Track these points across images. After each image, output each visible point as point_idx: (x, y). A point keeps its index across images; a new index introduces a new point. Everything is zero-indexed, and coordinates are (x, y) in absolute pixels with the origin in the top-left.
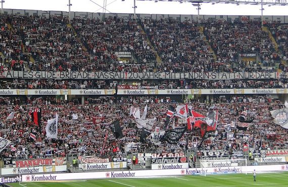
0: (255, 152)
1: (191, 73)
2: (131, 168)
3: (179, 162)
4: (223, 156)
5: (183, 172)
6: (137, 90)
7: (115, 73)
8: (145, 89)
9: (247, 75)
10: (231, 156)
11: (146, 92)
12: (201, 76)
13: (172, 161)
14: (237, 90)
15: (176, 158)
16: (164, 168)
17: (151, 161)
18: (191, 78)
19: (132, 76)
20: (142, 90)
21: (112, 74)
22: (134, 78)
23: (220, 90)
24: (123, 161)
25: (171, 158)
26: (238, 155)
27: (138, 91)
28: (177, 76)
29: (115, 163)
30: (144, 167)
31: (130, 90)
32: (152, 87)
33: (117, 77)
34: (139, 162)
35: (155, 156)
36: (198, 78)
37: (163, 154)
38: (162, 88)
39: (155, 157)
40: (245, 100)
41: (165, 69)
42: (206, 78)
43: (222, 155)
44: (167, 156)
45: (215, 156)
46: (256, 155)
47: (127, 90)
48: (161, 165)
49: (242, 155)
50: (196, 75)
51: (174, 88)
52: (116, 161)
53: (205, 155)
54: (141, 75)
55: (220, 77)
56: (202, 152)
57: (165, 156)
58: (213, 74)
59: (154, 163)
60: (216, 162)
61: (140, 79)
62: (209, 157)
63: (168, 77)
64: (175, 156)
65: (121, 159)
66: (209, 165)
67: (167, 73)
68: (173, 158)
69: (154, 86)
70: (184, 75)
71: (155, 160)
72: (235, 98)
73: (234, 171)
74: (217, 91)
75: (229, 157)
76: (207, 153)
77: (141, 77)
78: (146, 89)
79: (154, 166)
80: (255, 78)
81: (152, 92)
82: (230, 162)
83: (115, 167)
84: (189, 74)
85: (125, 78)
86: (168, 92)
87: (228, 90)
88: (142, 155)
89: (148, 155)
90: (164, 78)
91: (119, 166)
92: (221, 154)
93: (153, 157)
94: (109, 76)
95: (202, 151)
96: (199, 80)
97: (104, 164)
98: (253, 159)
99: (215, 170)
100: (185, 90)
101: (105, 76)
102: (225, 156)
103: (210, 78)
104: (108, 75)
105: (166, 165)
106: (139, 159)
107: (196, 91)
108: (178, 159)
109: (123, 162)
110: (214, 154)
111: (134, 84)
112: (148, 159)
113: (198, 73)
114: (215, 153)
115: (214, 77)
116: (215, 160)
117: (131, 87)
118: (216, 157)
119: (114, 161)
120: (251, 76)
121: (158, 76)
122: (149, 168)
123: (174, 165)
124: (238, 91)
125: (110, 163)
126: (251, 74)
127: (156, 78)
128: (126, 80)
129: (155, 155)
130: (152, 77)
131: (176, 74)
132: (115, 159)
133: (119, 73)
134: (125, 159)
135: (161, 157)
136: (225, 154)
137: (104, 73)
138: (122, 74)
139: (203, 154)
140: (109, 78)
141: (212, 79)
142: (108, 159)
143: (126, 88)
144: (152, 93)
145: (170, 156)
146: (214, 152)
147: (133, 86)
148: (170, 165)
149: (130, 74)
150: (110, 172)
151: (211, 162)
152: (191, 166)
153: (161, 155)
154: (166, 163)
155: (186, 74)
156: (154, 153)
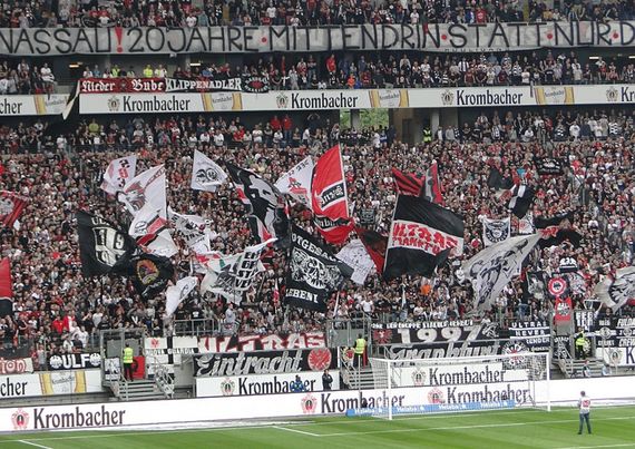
0: (596, 327)
1: (369, 26)
2: (118, 393)
3: (304, 367)
4: (473, 345)
5: (309, 405)
6: (161, 97)
7: (74, 31)
8: (189, 91)
9: (587, 32)
10: (502, 344)
11: (195, 104)
12: (411, 40)
13: (277, 366)
14: (548, 89)
15: (292, 354)
16: (244, 390)
17: (195, 365)
18: (369, 46)
19: (142, 43)
20: (179, 97)
21: (66, 37)
22: (147, 51)
23: (482, 91)
24: (89, 365)
25: (272, 355)
26: (533, 340)
27: (166, 100)
28: (318, 39)
29: (56, 375)
30: (169, 389)
31: (134, 97)
32: (220, 84)
33: (83, 48)
34: (150, 371)
35: (209, 347)
36: (398, 47)
37: (241, 339)
38: (259, 88)
39: (213, 349)
40: (575, 130)
41: (272, 15)
42: (430, 46)
43: (472, 338)
44: (258, 345)
45: (441, 343)
46: (599, 338)
47: (120, 97)
48: (235, 380)
49: (545, 338)
50: (389, 37)
51: (302, 86)
52: (62, 368)
53: (406, 340)
54: (175, 38)
55: (484, 41)
56: (394, 331)
57: (249, 348)
58: (457, 30)
59: (205, 372)
60: (447, 365)
61: (172, 54)
62: (420, 348)
63: (279, 44)
64: (290, 347)
65: (79, 361)
66: (419, 377)
67: (278, 29)
68: (280, 354)
69: (226, 78)
70: (345, 36)
71: (211, 363)
72: (538, 122)
73: (504, 398)
74: (472, 95)
75: (496, 346)
76: (413, 332)
77: (177, 44)
78: (195, 90)
79: (204, 384)
80: (616, 42)
81: (220, 103)
82: (499, 367)
83: (58, 389)
84: (364, 29)
85: (114, 52)
86: (282, 101)
87: (513, 90)
88: (163, 342)
89: (185, 344)
90: (264, 48)
91: (69, 388)
92: (465, 335)
93: (203, 350)
94: (53, 43)
95: (392, 326)
96: (401, 53)
97: (14, 379)
98: (591, 354)
99: (435, 397)
100: (348, 94)
101: (35, 45)
102: (482, 343)
103: (445, 46)
104: (46, 38)
105: (251, 379)
106: (149, 360)
107: (388, 99)
108: (298, 358)
109: (89, 373)
110: (440, 337)
111: (148, 72)
112: (183, 357)
113: (398, 27)
114: (445, 333)
115: (458, 41)
116: (441, 360)
117: (136, 83)
118: (445, 347)
119: (51, 369)
120: (600, 36)
121: (241, 41)
122: (188, 391)
123: (282, 378)
124: (553, 96)
125: (36, 375)
126: (603, 29)
127: (235, 50)
128: (118, 59)
129: (213, 341)
130: (217, 46)
131: (312, 32)
132: (55, 361)
133: (90, 32)
134: (95, 359)
135: (234, 350)
136: (480, 336)
137: (31, 31)
138: (103, 36)
139: (397, 338)
140: (54, 52)
141: (451, 50)
142: (28, 361)
143: (117, 89)
144: (217, 107)
145: (268, 348)
146: (439, 330)
147: (145, 79)
148: (269, 378)
149: (134, 35)
150: (30, 411)
151: (426, 364)
152: (346, 380)
153: (234, 342)
154: (252, 371)
155: (348, 31)
156: (208, 335)
